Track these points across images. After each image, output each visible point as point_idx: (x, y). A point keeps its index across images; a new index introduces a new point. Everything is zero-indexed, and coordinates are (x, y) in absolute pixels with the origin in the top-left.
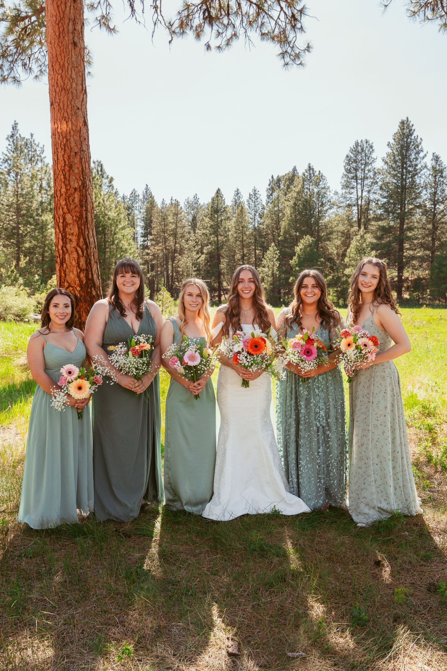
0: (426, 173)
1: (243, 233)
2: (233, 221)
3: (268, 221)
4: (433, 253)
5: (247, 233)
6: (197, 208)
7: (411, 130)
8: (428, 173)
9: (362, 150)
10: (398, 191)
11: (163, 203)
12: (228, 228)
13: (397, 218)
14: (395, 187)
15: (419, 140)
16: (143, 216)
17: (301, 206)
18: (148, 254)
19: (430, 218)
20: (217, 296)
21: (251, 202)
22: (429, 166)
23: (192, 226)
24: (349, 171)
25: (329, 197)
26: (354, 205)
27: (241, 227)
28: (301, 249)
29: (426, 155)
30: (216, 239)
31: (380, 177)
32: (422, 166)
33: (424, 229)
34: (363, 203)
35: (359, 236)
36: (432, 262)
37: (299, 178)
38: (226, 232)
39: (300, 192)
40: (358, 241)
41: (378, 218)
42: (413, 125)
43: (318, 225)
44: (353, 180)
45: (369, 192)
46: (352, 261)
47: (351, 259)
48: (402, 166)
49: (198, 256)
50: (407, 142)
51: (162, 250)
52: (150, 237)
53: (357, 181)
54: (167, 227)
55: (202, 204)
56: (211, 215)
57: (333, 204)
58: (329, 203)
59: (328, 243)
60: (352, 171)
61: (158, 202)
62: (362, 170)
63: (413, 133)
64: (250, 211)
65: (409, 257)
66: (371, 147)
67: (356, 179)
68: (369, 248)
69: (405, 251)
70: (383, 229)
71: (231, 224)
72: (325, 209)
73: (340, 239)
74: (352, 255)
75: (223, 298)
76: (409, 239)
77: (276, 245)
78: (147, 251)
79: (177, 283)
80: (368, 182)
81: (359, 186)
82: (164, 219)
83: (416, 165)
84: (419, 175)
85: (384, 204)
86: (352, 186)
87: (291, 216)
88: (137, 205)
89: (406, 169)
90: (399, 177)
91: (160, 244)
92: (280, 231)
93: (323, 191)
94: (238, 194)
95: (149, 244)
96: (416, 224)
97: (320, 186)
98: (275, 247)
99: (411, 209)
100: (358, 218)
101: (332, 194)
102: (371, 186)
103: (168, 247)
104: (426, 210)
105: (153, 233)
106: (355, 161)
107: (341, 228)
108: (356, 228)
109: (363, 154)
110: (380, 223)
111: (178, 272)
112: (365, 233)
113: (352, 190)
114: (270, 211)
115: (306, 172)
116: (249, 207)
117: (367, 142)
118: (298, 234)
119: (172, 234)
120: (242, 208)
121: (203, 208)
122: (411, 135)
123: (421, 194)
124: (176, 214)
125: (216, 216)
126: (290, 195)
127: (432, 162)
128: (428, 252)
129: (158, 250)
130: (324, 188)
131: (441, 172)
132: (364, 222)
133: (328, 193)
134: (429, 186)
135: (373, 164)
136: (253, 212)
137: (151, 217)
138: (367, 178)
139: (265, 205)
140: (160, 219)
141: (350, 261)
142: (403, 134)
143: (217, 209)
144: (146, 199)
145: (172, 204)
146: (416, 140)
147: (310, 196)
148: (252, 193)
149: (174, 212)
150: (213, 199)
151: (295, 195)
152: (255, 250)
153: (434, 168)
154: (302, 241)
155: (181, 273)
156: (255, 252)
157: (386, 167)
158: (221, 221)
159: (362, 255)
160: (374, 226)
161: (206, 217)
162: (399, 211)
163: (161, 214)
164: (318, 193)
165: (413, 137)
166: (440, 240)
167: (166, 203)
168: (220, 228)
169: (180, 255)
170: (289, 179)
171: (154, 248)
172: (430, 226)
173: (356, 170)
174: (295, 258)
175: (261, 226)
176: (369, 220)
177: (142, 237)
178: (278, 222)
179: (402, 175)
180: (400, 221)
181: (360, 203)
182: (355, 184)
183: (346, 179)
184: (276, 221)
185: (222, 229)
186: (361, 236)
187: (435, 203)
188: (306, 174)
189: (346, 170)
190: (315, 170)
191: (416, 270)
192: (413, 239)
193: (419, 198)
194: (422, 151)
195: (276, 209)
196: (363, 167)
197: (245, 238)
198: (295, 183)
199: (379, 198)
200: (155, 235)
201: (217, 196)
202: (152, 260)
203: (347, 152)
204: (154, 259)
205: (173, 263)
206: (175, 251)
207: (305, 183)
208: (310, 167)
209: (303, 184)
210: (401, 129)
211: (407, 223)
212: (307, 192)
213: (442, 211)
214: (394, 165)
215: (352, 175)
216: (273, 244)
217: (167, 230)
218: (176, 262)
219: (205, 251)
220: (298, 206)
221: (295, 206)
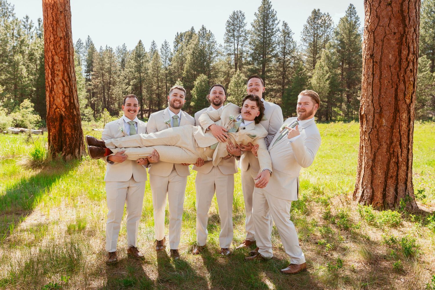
0: (279, 34)
1: (158, 71)
2: (151, 63)
3: (175, 64)
4: (283, 87)
5: (161, 71)
6: (125, 53)
7: (270, 5)
8: (280, 34)
9: (238, 17)
10: (261, 46)
11: (101, 49)
12: (147, 68)
13: (261, 64)
14: (259, 43)
15: (274, 12)
16: (86, 58)
17: (197, 53)
18: (90, 85)
19: (281, 64)
20: (140, 115)
21: (163, 50)
22: (281, 30)
23: (122, 66)
24: (229, 31)
25: (216, 48)
26: (233, 54)
27: (156, 68)
28: (198, 83)
29: (279, 22)
30: (139, 75)
31: (249, 36)
32: (276, 30)
33: (278, 71)
34: (239, 53)
35: (236, 75)
36: (283, 93)
37: (195, 35)
38: (146, 70)
39: (197, 44)
40: (236, 78)
41: (248, 63)
42: (271, 2)
43: (209, 68)
44: (232, 37)
45: (242, 46)
46: (232, 92)
47: (231, 90)
48: (264, 29)
49: (126, 87)
50: (267, 13)
51: (100, 83)
52: (92, 73)
53: (234, 38)
54: (104, 66)
55: (128, 51)
56: (136, 58)
57: (219, 53)
58: (216, 53)
59: (215, 79)
60: (231, 31)
61: (97, 48)
62: (237, 31)
63: (271, 7)
64: (162, 56)
65: (268, 90)
66: (243, 16)
67: (234, 37)
68: (243, 83)
69: (265, 85)
70: (251, 70)
71: (150, 65)
72: (213, 56)
73: (223, 77)
74: (232, 88)
75: (144, 116)
76: (268, 77)
77: (180, 80)
78: (89, 82)
79: (112, 106)
80: (241, 39)
81: (236, 42)
82: (102, 60)
83: (273, 29)
84: (275, 35)
85: (253, 54)
86: (231, 41)
87: (191, 60)
88: (82, 50)
89: (266, 31)
90: (262, 36)
91: (99, 78)
92: (184, 71)
93: (212, 44)
94: (154, 44)
95: (90, 78)
96: (273, 68)
97: (210, 41)
98: (180, 82)
99: (270, 58)
100: (235, 63)
101: (218, 46)
102: (243, 42)
103: (105, 80)
104: (279, 58)
105: (94, 70)
106: (233, 25)
107: (224, 69)
108: (234, 70)
109: (238, 20)
110: (250, 67)
111: (112, 98)
112: (240, 73)
113: (231, 44)
114: (176, 57)
115: (201, 31)
116: (162, 53)
117: (240, 12)
118: (195, 73)
119: (107, 71)
120: (157, 54)
121: (129, 53)
122: (270, 9)
123: (276, 48)
124: (110, 57)
125: (139, 59)
126: (190, 46)
127: (282, 27)
128: (280, 86)
129: (97, 82)
130: (213, 42)
131: (288, 34)
132: (239, 65)
133: (215, 46)
134: (281, 43)
135: (244, 27)
136: (165, 57)
137: (92, 58)
138: (241, 36)
139: (173, 53)
140: (98, 60)
141: (231, 91)
142: (265, 8)
143: (139, 54)
144: (89, 46)
145: (107, 50)
146: (273, 12)
147: (203, 47)
148: (164, 44)
149: (109, 55)
150: (137, 47)
151: (193, 46)
152: (166, 83)
153: (284, 31)
154: (198, 78)
155: (114, 98)
156: (166, 84)
157: (253, 29)
158: (143, 63)
159: (239, 88)
160: (245, 68)
161: (132, 60)
162: (262, 59)
163: (99, 57)
164: (209, 45)
165: (271, 10)
166: (288, 79)
167: (103, 49)
168: (142, 68)
169: (113, 85)
170: (189, 35)
171: (95, 81)
172: (281, 69)
173: (234, 31)
174: (194, 89)
175: (170, 67)
176: (243, 64)
177: (86, 72)
178: (182, 64)
179: (264, 35)
180: (263, 66)
181: (236, 52)
182: (233, 40)
183: (227, 36)
184: (180, 63)
185: (143, 68)
186: (238, 75)
187: (284, 54)
188: (201, 32)
189: (227, 30)
190: (206, 29)
191: (273, 98)
192: (271, 78)
193: (274, 50)
194: (276, 19)
195: (180, 55)
196: (238, 29)
197: (159, 75)
198: (193, 38)
199: (249, 50)
200: (95, 71)
201: (140, 45)
202: (93, 89)
203: (228, 18)
204: (94, 89)
205: (109, 91)
206: (110, 83)
207: (200, 38)
208: (203, 27)
209: (199, 39)
210: (263, 5)
211: (267, 67)
212: (201, 45)
213: (289, 60)
214: (259, 28)
215: (231, 34)
216: (179, 79)
217: (104, 68)
218: (110, 91)
219: (131, 83)
220: (196, 53)
221: (194, 54)
